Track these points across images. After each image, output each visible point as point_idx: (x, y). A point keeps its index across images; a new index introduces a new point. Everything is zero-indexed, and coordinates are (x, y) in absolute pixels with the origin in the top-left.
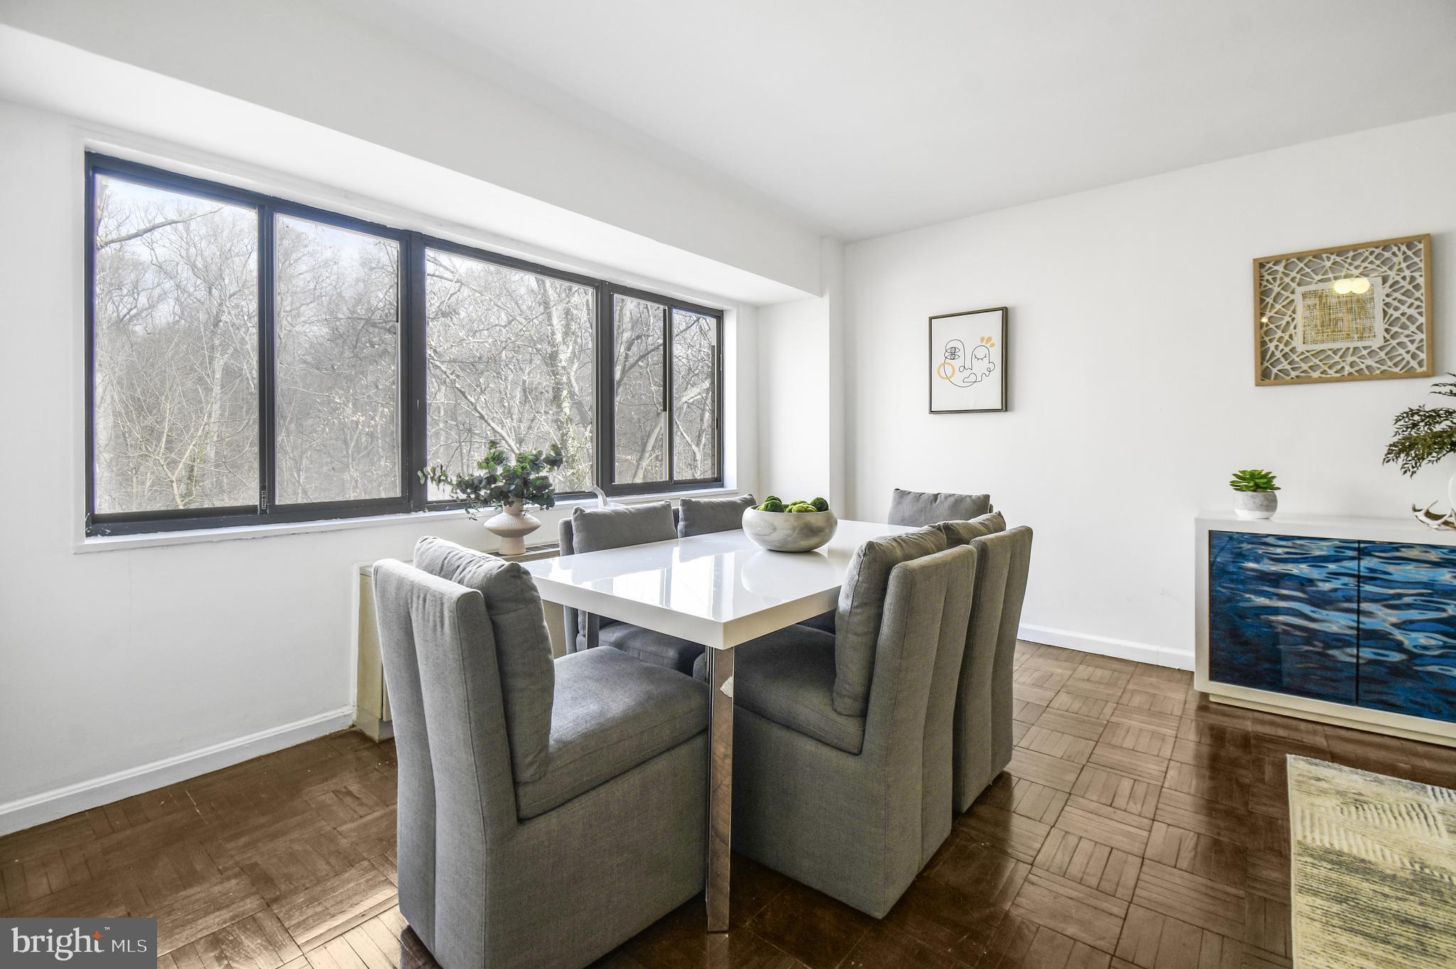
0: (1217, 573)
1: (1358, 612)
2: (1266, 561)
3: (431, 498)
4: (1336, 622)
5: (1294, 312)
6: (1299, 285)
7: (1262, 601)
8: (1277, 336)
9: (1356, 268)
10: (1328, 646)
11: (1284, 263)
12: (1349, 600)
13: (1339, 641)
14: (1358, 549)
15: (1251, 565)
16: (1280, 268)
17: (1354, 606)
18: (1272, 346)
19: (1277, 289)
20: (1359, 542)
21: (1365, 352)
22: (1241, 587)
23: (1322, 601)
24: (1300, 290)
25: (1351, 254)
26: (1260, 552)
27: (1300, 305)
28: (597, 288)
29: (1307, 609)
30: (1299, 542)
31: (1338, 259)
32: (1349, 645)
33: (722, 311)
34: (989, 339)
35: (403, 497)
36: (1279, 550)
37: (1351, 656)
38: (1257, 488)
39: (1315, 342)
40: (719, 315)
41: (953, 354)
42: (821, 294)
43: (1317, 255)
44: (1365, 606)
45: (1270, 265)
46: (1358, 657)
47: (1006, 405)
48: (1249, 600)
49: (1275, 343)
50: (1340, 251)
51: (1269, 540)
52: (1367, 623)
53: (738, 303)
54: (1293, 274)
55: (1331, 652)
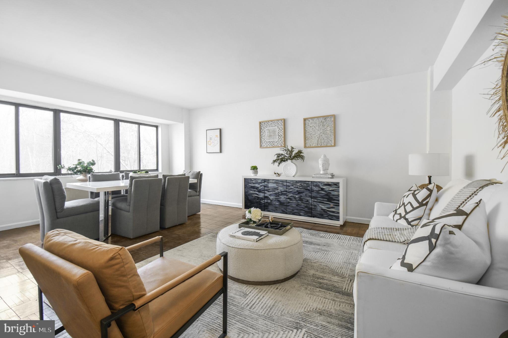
0: (246, 186)
1: (264, 193)
2: (252, 184)
3: (62, 173)
4: (261, 195)
5: (265, 133)
6: (266, 127)
7: (252, 192)
8: (263, 138)
9: (274, 125)
10: (260, 200)
11: (264, 123)
12: (263, 191)
13: (262, 199)
14: (264, 181)
15: (250, 185)
16: (263, 124)
17: (264, 192)
18: (262, 140)
19: (263, 128)
20: (264, 179)
21: (275, 142)
22: (249, 189)
23: (260, 191)
24: (266, 129)
25: (273, 122)
26: (251, 182)
27: (266, 131)
28: (114, 121)
29: (257, 193)
30: (257, 180)
31: (272, 123)
32: (263, 199)
33: (158, 126)
34: (217, 136)
35: (54, 172)
36: (254, 182)
37: (263, 202)
38: (254, 169)
39: (268, 139)
40: (157, 127)
41: (211, 139)
42: (182, 123)
43: (269, 121)
44: (266, 192)
45: (262, 123)
46: (264, 202)
47: (221, 152)
48: (250, 192)
49: (263, 139)
50: (272, 121)
51: (253, 180)
52: (266, 195)
53: (161, 124)
54: (265, 125)
55: (261, 201)
